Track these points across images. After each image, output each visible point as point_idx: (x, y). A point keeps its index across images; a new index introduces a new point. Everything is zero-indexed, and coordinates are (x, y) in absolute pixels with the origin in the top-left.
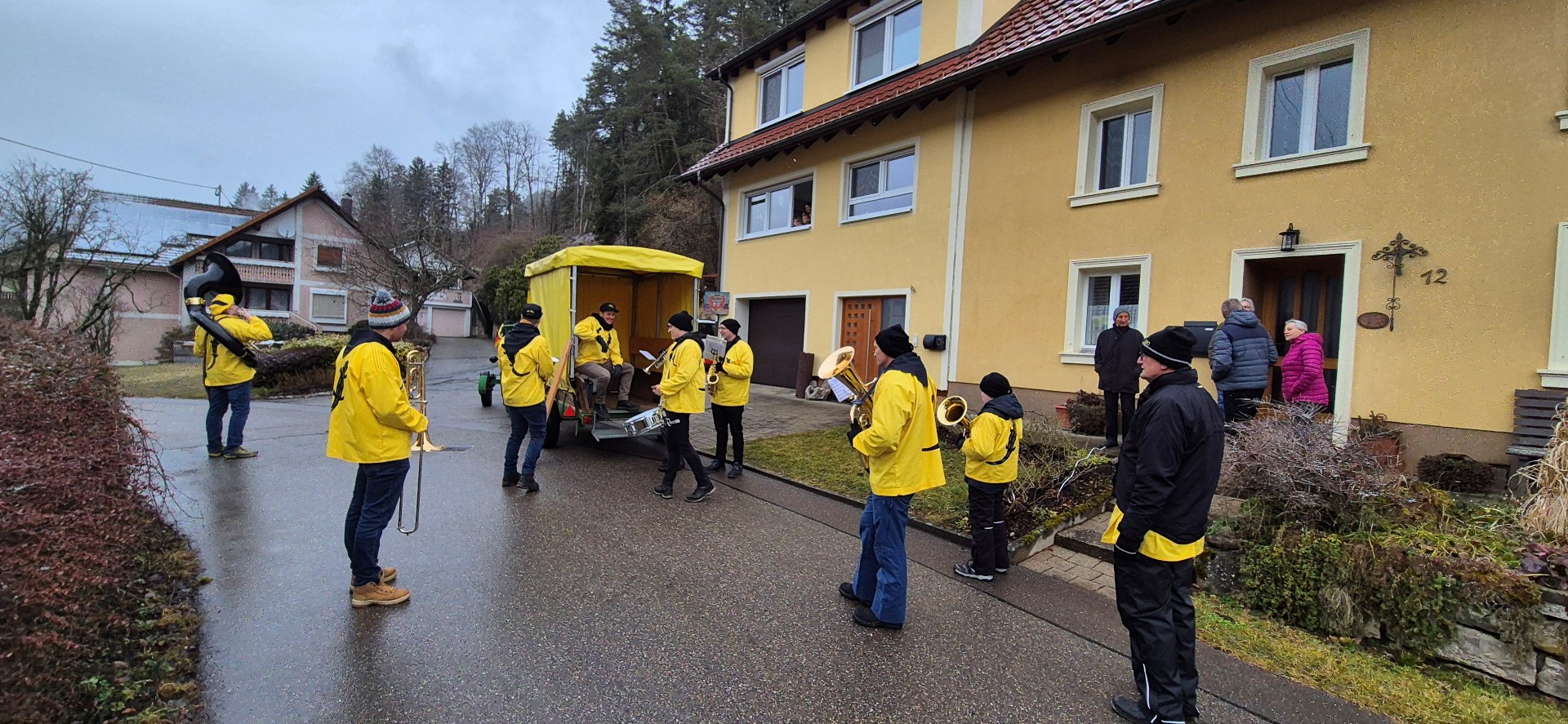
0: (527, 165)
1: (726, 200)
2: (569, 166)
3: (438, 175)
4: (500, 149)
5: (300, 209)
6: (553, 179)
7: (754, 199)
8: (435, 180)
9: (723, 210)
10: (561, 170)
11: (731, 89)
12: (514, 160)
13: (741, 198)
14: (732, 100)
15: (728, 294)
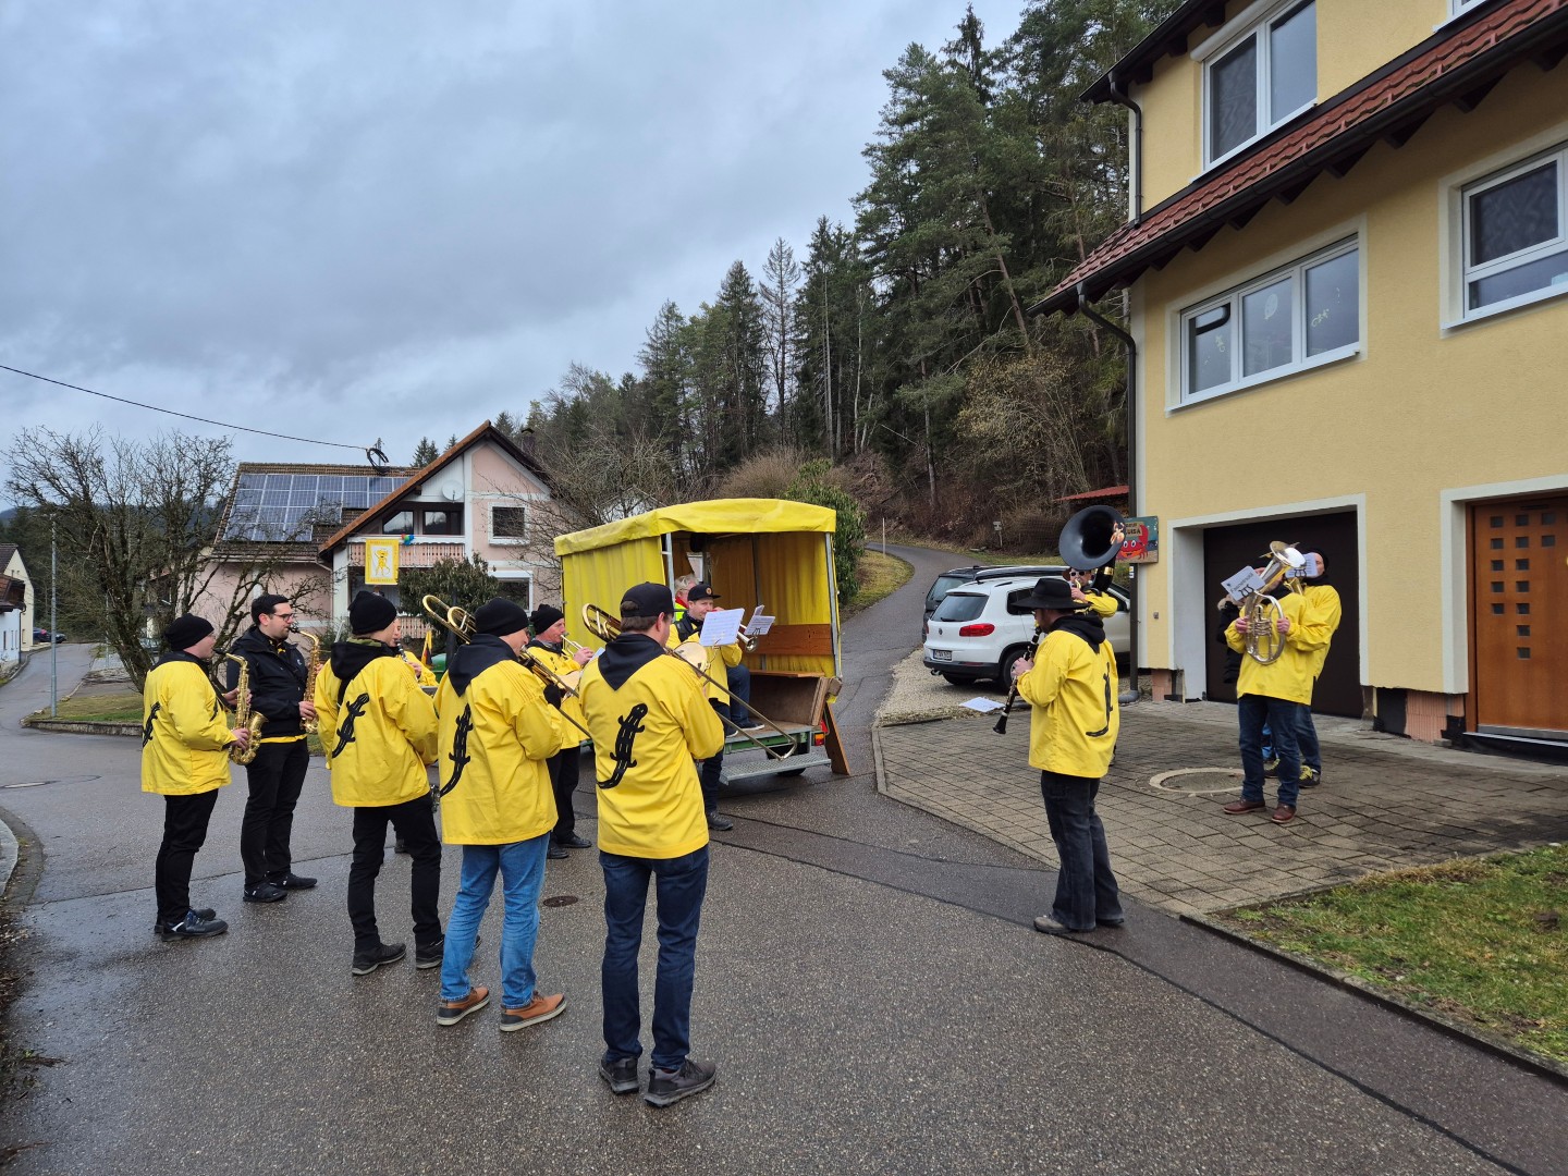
1: (1137, 335)
5: (469, 458)
7: (1202, 322)
9: (1134, 354)
11: (1137, 110)
13: (1173, 324)
14: (1139, 131)
15: (1153, 520)
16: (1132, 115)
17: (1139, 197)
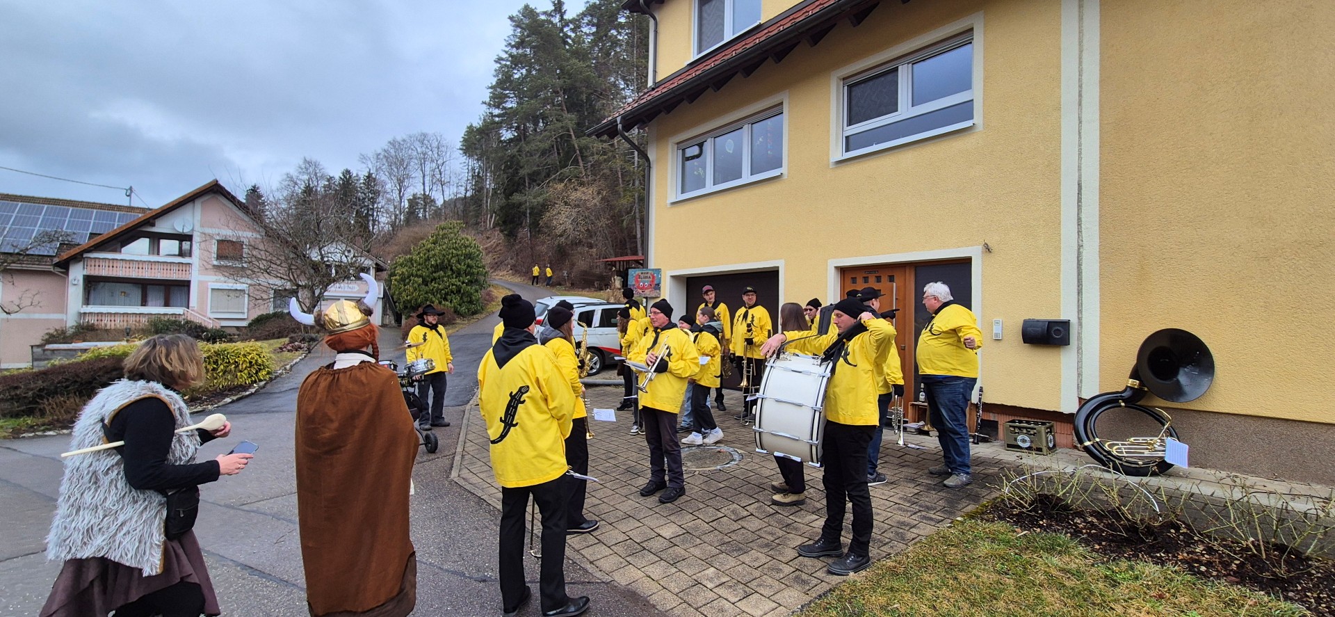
0: (440, 171)
1: (652, 155)
2: (477, 171)
3: (364, 183)
4: (416, 158)
5: (197, 203)
6: (463, 182)
7: (688, 153)
8: (361, 188)
9: (650, 166)
10: (470, 174)
11: (655, 19)
12: (429, 167)
13: (672, 153)
14: (656, 32)
15: (658, 271)
16: (652, 22)
17: (655, 72)
